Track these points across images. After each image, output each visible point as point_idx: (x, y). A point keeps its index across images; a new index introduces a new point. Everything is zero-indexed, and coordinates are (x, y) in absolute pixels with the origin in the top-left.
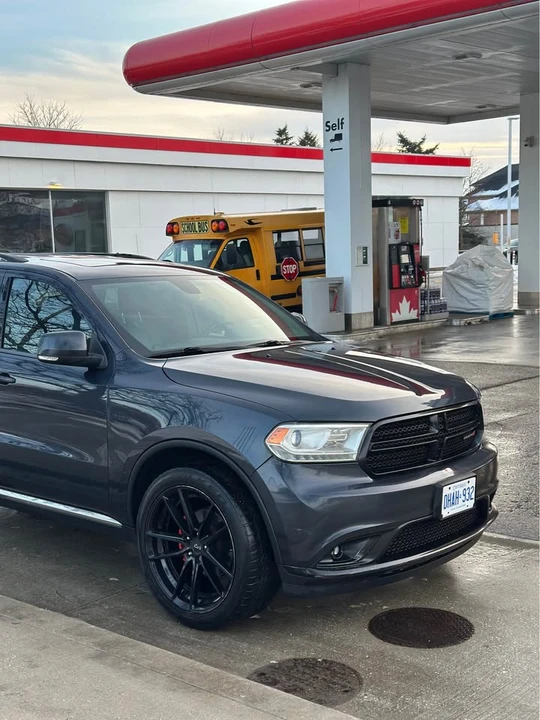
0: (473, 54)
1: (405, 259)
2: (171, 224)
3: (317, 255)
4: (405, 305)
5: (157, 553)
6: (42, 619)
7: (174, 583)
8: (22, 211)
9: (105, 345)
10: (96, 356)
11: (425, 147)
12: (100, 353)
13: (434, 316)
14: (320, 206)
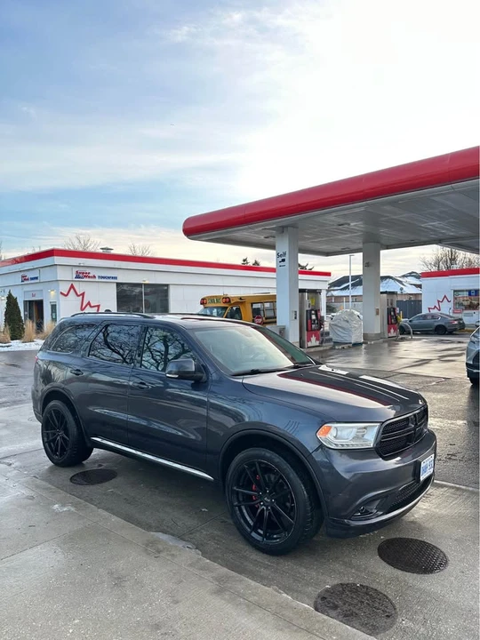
0: (346, 224)
1: (314, 317)
2: (203, 299)
3: (271, 314)
4: (313, 339)
5: (239, 502)
6: (173, 553)
7: (251, 522)
8: (128, 293)
9: (205, 368)
10: (200, 374)
11: (308, 268)
12: (202, 373)
13: (327, 344)
14: (273, 292)
